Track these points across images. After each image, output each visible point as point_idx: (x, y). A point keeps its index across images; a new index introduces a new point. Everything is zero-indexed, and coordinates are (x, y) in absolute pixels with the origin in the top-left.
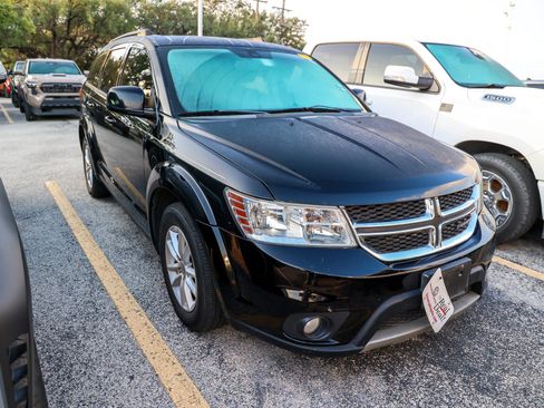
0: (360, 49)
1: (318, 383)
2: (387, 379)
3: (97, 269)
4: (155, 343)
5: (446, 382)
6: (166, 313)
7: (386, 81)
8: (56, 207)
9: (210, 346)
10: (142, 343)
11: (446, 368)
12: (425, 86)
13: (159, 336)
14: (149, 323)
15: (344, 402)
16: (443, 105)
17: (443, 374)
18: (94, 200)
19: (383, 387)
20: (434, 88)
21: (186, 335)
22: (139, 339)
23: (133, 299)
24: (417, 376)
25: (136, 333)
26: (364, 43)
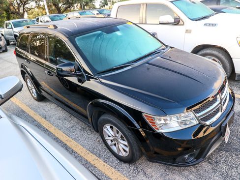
0: (142, 7)
1: (186, 173)
2: (209, 162)
3: (65, 142)
4: (114, 173)
5: (230, 158)
6: (109, 157)
7: (160, 23)
8: (24, 112)
9: (137, 168)
10: (109, 175)
11: (227, 151)
12: (177, 22)
13: (113, 170)
14: (106, 164)
15: (200, 178)
16: (187, 31)
17: (227, 154)
18: (39, 103)
19: (210, 167)
20: (181, 23)
21: (124, 165)
22: (107, 173)
23: (91, 154)
24: (219, 158)
25: (103, 171)
26: (143, 4)
